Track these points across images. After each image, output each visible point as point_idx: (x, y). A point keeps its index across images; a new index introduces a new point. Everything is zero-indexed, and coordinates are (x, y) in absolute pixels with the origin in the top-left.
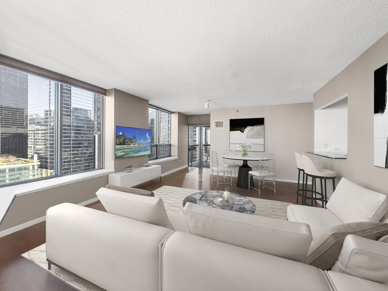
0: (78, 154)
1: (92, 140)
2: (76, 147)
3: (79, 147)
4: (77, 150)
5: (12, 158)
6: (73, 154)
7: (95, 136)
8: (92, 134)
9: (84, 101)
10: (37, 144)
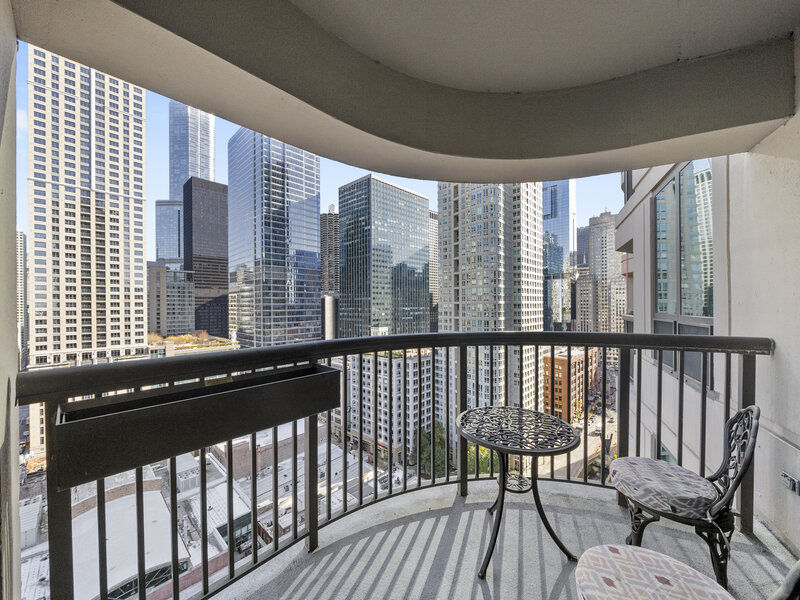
0: (297, 331)
1: (318, 307)
2: (293, 319)
3: (298, 319)
4: (295, 325)
5: (204, 336)
6: (289, 332)
7: (323, 300)
8: (319, 295)
9: (305, 236)
10: (243, 315)
